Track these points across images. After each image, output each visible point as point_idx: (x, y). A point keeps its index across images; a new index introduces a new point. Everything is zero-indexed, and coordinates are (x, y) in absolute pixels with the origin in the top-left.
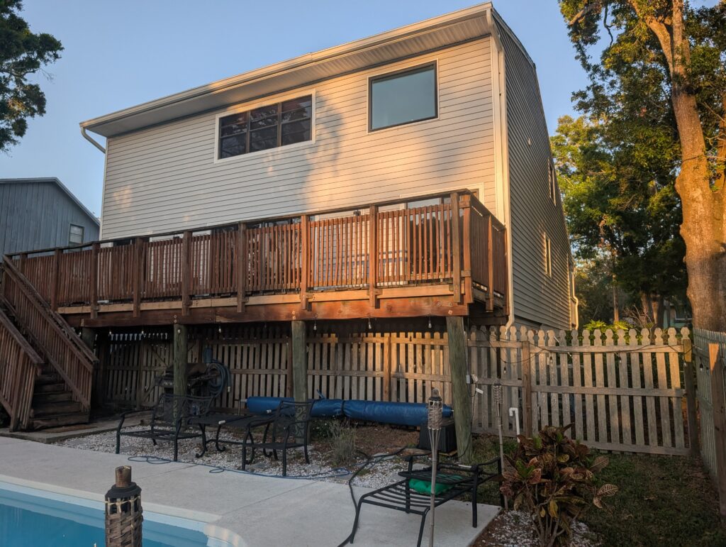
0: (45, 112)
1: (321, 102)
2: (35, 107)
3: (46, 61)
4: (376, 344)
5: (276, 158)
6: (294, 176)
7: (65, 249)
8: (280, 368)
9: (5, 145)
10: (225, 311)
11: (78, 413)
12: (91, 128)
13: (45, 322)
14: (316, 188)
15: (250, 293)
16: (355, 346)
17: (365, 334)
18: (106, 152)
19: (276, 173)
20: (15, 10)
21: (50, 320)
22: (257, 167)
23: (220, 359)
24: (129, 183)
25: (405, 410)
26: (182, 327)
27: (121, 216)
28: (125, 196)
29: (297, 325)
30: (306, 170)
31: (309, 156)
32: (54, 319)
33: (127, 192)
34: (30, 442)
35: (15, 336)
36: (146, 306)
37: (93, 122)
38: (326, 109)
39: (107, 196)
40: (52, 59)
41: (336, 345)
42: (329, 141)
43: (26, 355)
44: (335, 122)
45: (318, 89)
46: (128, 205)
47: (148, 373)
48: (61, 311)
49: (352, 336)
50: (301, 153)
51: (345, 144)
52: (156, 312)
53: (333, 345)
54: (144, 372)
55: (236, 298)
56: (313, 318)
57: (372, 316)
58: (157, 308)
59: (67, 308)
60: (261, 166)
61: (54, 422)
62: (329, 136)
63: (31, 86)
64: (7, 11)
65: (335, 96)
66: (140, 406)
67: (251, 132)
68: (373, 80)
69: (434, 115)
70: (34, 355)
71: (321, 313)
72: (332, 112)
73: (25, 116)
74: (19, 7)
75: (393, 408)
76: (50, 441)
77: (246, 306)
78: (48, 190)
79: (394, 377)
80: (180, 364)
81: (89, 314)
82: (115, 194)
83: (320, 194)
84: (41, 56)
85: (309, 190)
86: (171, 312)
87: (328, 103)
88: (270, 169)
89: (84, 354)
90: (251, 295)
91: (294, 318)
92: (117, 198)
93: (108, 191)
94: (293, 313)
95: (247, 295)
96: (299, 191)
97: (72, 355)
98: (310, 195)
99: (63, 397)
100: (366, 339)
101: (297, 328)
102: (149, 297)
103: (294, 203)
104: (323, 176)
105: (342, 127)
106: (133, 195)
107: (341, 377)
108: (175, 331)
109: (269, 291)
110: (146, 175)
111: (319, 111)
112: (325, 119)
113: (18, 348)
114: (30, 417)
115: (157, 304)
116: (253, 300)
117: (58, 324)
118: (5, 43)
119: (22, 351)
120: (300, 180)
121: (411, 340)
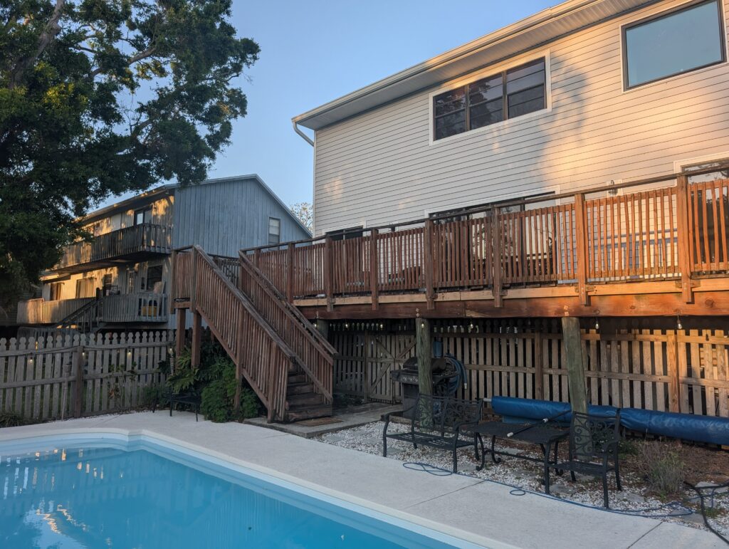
0: (246, 113)
1: (557, 63)
2: (238, 109)
3: (248, 64)
4: (655, 343)
5: (502, 132)
6: (525, 150)
7: (298, 243)
8: (525, 365)
9: (221, 146)
10: (476, 305)
11: (321, 405)
12: (302, 122)
13: (282, 314)
14: (556, 162)
15: (508, 286)
16: (625, 346)
17: (638, 331)
18: (315, 145)
19: (504, 150)
20: (224, 16)
21: (288, 313)
22: (480, 144)
23: (452, 352)
24: (340, 173)
25: (711, 426)
26: (425, 321)
27: (333, 207)
28: (336, 187)
29: (570, 322)
30: (541, 142)
31: (544, 127)
32: (291, 311)
33: (337, 183)
34: (291, 436)
35: (266, 330)
36: (384, 299)
37: (305, 116)
38: (564, 70)
39: (318, 188)
40: (252, 61)
41: (598, 343)
42: (568, 107)
43: (278, 348)
44: (577, 84)
45: (552, 49)
46: (340, 196)
47: (374, 365)
48: (296, 303)
49: (619, 333)
50: (534, 124)
51: (592, 109)
52: (394, 305)
53: (593, 343)
54: (370, 364)
55: (491, 291)
56: (594, 314)
57: (682, 313)
58: (397, 301)
59: (302, 301)
60: (484, 143)
61: (305, 415)
62: (570, 101)
63: (233, 91)
64: (218, 19)
65: (575, 54)
66: (368, 398)
67: (471, 108)
68: (626, 29)
69: (719, 59)
70: (286, 349)
71: (605, 309)
72: (572, 73)
73: (230, 118)
74: (228, 13)
75: (693, 423)
76: (310, 436)
77: (504, 300)
78: (250, 188)
79: (683, 383)
80: (425, 360)
81: (326, 306)
82: (326, 186)
83: (559, 168)
84: (243, 59)
85: (546, 164)
86: (413, 305)
87: (566, 63)
88: (496, 145)
89: (324, 347)
90: (509, 288)
91: (567, 314)
92: (328, 190)
93: (318, 184)
94: (566, 308)
95: (504, 288)
96: (532, 168)
97: (311, 347)
98: (547, 171)
99: (306, 389)
100: (640, 337)
101: (568, 325)
102: (387, 289)
103: (528, 181)
104: (564, 148)
105: (586, 89)
106: (345, 186)
107: (607, 380)
108: (418, 325)
109: (534, 283)
110: (357, 164)
111: (554, 74)
112: (564, 83)
113: (270, 341)
114: (285, 410)
115: (397, 296)
116: (512, 294)
117: (295, 316)
118: (222, 49)
119: (274, 344)
120: (534, 155)
121: (707, 339)
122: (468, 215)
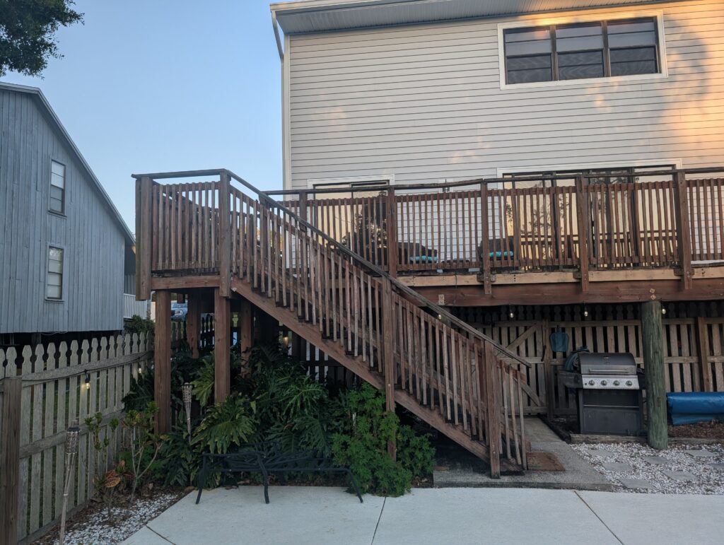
1: (675, 27)
42: (691, 77)
45: (667, 10)
62: (688, 70)
78: (26, 107)
82: (312, 118)
92: (318, 124)
105: (709, 63)
122: (553, 180)
